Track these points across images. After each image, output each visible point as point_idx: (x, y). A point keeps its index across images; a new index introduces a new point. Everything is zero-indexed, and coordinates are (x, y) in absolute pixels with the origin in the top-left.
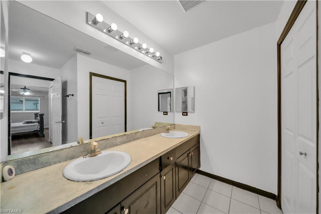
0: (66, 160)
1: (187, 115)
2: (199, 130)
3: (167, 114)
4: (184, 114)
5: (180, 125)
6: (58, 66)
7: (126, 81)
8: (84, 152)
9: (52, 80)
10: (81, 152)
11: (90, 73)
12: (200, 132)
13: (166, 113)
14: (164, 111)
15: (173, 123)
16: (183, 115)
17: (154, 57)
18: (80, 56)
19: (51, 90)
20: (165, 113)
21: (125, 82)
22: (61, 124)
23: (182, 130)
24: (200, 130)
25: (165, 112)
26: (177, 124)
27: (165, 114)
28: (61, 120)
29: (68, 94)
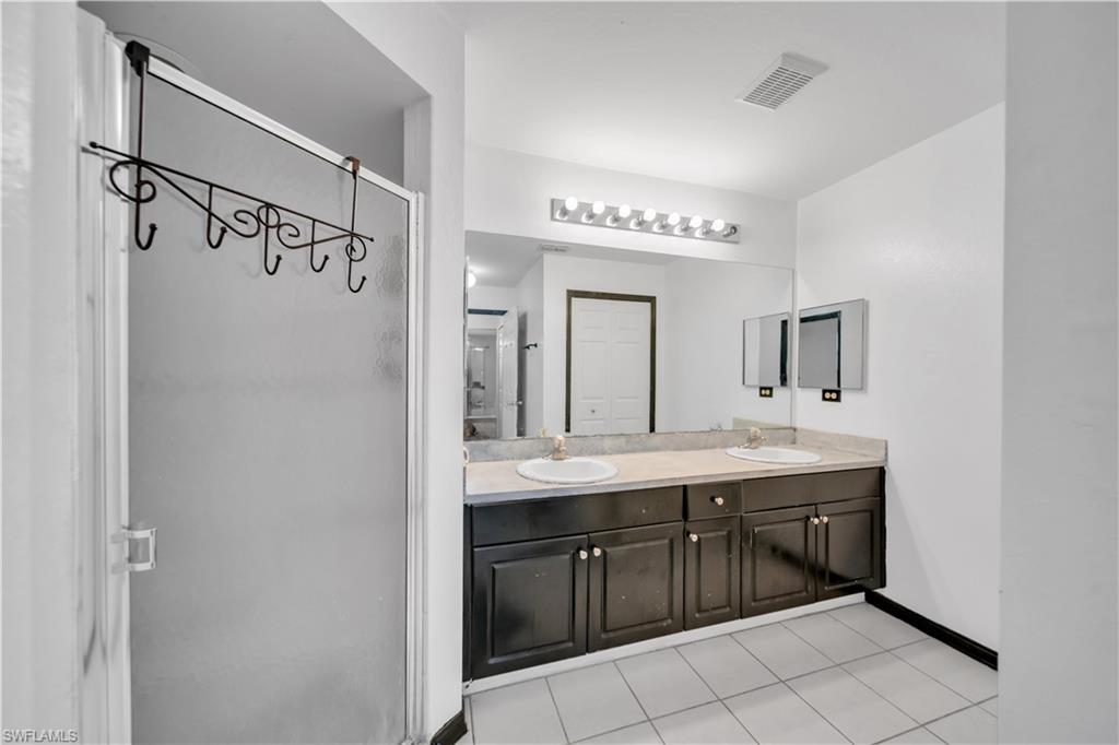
0: (520, 459)
1: (838, 399)
2: (883, 453)
3: (771, 395)
4: (827, 395)
5: (812, 434)
6: (511, 282)
7: (655, 298)
8: (545, 451)
9: (503, 313)
10: (541, 451)
11: (568, 291)
12: (886, 460)
13: (768, 392)
14: (763, 385)
15: (789, 425)
16: (824, 399)
17: (708, 233)
18: (548, 258)
19: (500, 335)
20: (763, 392)
21: (652, 300)
22: (516, 408)
23: (820, 448)
24: (886, 454)
25: (765, 388)
26: (802, 429)
27: (765, 396)
28: (516, 399)
29: (528, 344)
